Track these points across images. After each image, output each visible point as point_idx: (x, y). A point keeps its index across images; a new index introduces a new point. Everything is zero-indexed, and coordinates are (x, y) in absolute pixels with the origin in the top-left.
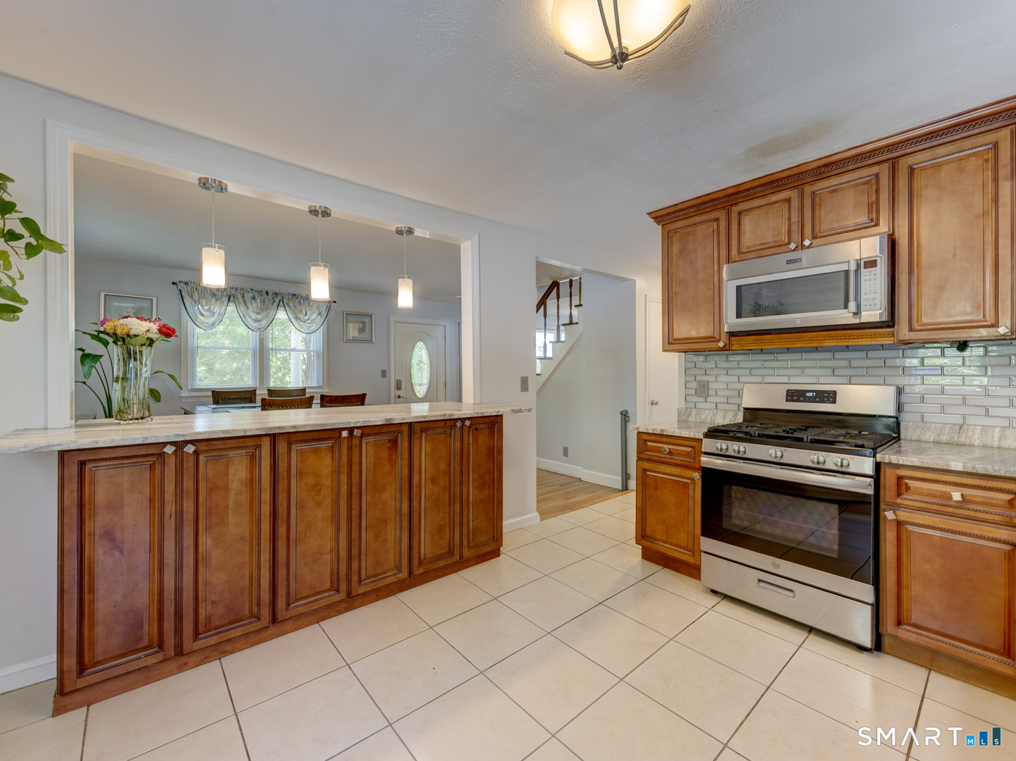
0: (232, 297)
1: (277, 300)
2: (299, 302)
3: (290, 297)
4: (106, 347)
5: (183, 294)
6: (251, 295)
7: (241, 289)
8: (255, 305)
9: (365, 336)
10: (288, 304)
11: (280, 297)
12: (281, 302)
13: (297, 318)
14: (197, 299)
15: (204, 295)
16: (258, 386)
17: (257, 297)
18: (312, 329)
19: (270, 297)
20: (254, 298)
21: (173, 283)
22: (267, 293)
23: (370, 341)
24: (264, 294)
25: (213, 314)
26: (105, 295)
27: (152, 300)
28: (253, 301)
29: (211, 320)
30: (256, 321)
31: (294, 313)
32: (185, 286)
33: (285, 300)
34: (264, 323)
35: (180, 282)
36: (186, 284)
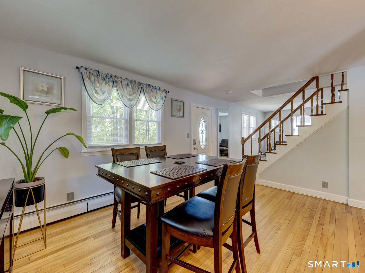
0: (115, 83)
1: (140, 87)
2: (152, 90)
3: (147, 86)
4: (25, 111)
5: (84, 77)
6: (126, 82)
7: (120, 78)
8: (128, 89)
9: (181, 114)
10: (146, 91)
11: (142, 86)
12: (142, 90)
13: (151, 100)
14: (93, 81)
15: (98, 79)
16: (129, 144)
17: (129, 84)
18: (158, 107)
19: (136, 85)
20: (128, 85)
21: (77, 68)
22: (135, 82)
23: (183, 117)
24: (133, 83)
25: (104, 93)
26: (24, 71)
27: (61, 79)
28: (127, 87)
29: (102, 97)
30: (130, 100)
31: (149, 97)
32: (85, 71)
33: (145, 88)
34: (133, 102)
35: (82, 67)
36: (86, 69)
